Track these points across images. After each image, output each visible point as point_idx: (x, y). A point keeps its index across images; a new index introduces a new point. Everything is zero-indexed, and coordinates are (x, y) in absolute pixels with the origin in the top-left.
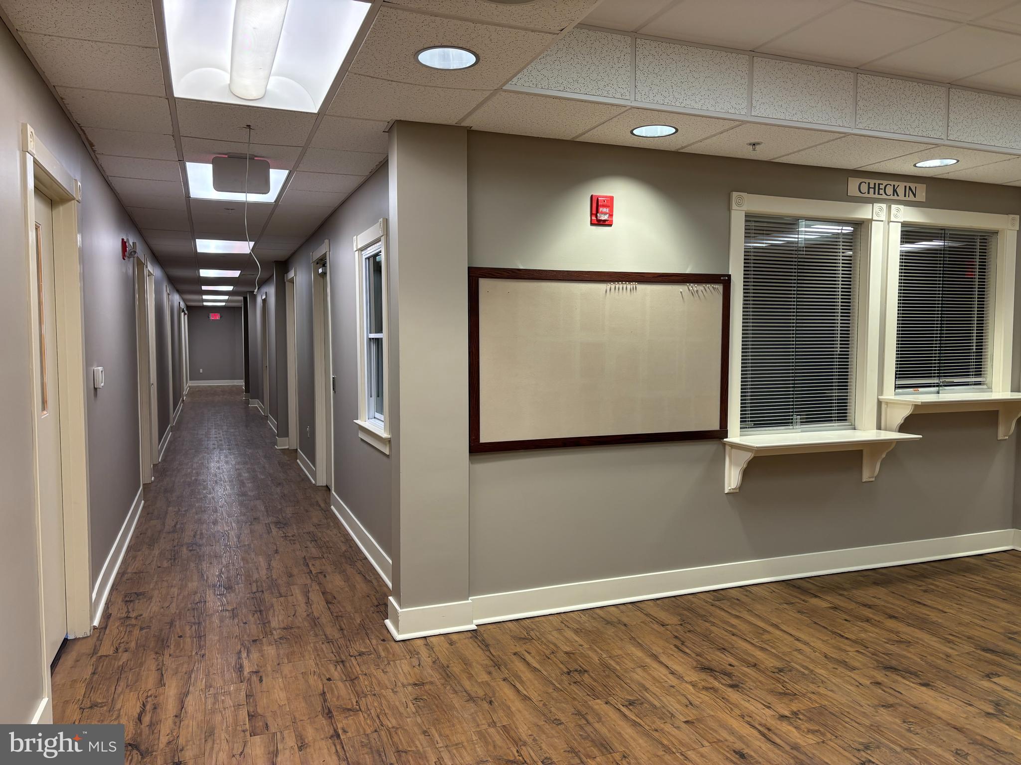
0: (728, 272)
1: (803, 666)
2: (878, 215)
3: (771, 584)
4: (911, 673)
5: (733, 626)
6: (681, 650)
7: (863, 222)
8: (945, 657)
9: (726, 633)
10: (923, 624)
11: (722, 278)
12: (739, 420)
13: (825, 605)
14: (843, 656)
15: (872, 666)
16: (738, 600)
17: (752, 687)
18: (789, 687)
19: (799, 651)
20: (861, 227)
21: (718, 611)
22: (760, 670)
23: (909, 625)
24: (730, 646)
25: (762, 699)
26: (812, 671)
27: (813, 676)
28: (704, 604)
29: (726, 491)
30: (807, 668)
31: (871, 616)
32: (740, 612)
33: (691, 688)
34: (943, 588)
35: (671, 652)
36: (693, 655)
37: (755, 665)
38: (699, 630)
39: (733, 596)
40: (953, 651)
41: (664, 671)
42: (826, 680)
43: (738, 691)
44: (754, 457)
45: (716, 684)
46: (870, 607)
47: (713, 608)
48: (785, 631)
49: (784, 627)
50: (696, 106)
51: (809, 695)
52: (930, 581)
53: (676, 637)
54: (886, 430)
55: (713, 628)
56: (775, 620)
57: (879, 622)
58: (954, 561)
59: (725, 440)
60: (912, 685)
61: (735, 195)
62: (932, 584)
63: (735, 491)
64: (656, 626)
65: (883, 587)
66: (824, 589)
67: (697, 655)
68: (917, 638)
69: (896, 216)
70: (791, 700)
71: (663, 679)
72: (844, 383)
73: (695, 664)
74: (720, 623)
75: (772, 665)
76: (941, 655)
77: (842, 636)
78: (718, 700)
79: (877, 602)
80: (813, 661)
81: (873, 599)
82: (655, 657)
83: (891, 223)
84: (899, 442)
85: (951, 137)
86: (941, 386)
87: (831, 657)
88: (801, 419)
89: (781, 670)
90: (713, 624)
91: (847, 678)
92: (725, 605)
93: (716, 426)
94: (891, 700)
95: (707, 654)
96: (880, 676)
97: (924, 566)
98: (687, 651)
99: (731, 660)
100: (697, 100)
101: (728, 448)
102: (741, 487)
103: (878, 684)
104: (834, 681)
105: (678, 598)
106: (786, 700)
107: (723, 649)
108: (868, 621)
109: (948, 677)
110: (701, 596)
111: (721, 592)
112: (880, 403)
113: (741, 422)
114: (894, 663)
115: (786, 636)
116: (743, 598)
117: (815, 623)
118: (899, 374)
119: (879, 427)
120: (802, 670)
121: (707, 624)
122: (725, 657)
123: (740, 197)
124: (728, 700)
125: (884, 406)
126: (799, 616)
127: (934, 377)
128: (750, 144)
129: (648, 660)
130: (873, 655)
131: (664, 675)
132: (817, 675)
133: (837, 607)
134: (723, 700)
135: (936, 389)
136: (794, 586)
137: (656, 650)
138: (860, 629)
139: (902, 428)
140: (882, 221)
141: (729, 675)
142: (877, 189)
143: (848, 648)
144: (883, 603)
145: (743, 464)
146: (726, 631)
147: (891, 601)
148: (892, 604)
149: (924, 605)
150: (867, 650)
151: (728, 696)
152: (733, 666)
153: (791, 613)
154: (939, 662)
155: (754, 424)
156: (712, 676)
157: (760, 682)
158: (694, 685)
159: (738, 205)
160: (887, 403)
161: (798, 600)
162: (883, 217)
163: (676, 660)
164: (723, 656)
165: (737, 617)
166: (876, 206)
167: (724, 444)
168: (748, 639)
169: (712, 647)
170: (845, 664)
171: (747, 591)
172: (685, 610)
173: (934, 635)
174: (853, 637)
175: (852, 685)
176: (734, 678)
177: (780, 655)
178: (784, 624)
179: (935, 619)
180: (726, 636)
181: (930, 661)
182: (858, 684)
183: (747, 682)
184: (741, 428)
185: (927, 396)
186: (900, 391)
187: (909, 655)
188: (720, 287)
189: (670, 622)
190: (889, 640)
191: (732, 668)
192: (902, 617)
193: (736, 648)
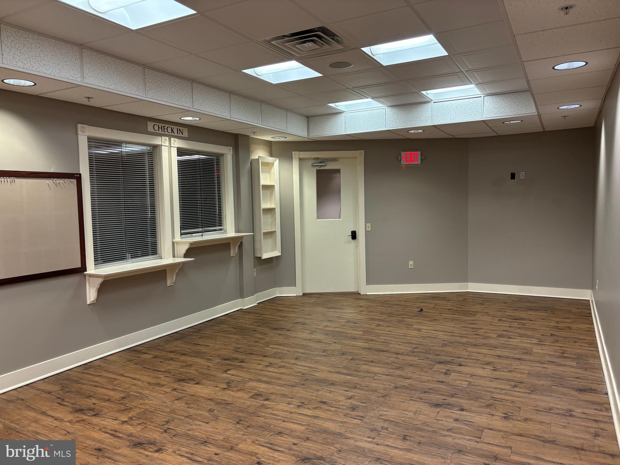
0: (79, 172)
1: (137, 392)
2: (164, 143)
3: (120, 353)
4: (191, 380)
5: (96, 382)
6: (62, 405)
7: (157, 146)
8: (207, 368)
9: (91, 387)
10: (198, 354)
11: (75, 176)
12: (93, 260)
13: (150, 356)
14: (158, 381)
15: (172, 382)
16: (99, 366)
17: (106, 412)
18: (128, 405)
19: (135, 385)
20: (156, 148)
21: (86, 376)
22: (111, 402)
23: (192, 356)
24: (94, 393)
25: (112, 417)
26: (141, 393)
27: (142, 396)
28: (78, 374)
29: (88, 303)
30: (138, 392)
31: (173, 356)
32: (100, 372)
33: (68, 424)
34: (209, 334)
35: (55, 407)
36: (70, 405)
37: (109, 400)
38: (73, 389)
39: (96, 365)
40: (211, 364)
41: (50, 419)
42: (148, 396)
43: (98, 417)
44: (104, 281)
45: (85, 417)
46: (173, 352)
47: (83, 375)
48: (127, 377)
49: (126, 375)
50: (46, 72)
51: (139, 406)
52: (203, 332)
53: (58, 398)
54: (177, 257)
55: (83, 386)
56: (121, 372)
57: (177, 358)
58: (215, 320)
59: (85, 273)
60: (191, 385)
61: (79, 126)
62: (204, 333)
63: (93, 302)
64: (44, 395)
65: (180, 340)
66: (150, 349)
67: (72, 404)
68: (195, 362)
69: (174, 144)
70: (129, 412)
71: (49, 424)
72: (154, 233)
73: (71, 410)
74: (87, 382)
75: (119, 397)
76: (205, 367)
77: (158, 371)
78: (86, 425)
79: (177, 348)
80: (142, 388)
81: (175, 348)
82: (44, 413)
83: (172, 148)
84: (184, 263)
85: (195, 107)
86: (203, 232)
87: (152, 383)
88: (131, 256)
89: (124, 398)
90: (83, 384)
91: (160, 391)
92: (91, 371)
93: (79, 265)
94: (180, 395)
95: (79, 402)
96: (176, 386)
97: (201, 325)
98: (66, 404)
99: (94, 401)
100: (47, 68)
101: (87, 277)
102: (97, 300)
103: (175, 389)
104: (152, 395)
105: (59, 374)
106: (126, 413)
107: (89, 397)
108: (171, 359)
109: (207, 376)
110: (75, 369)
111: (88, 364)
112: (173, 243)
113: (95, 261)
114: (183, 377)
115: (128, 379)
116: (103, 365)
117: (144, 368)
118: (183, 227)
119: (174, 256)
120: (136, 394)
121: (79, 385)
122: (91, 401)
123: (83, 127)
124: (92, 424)
125: (175, 245)
126: (136, 366)
127: (200, 227)
128: (86, 97)
129: (39, 416)
130: (173, 376)
131: (51, 422)
132: (144, 394)
133: (156, 356)
134: (89, 425)
135: (201, 234)
136: (133, 351)
137: (44, 409)
138: (168, 365)
139: (186, 256)
140: (167, 146)
141: (93, 410)
142: (163, 128)
143: (161, 376)
144: (180, 349)
145: (97, 286)
146: (91, 385)
147: (184, 347)
148: (184, 348)
149: (200, 345)
150: (171, 374)
151: (92, 421)
152: (95, 404)
153: (131, 366)
154: (204, 371)
155: (103, 261)
156: (81, 413)
157: (112, 408)
158: (70, 422)
159: (82, 132)
160: (177, 243)
161: (135, 358)
162: (167, 144)
163: (58, 411)
164: (89, 400)
165: (98, 376)
166: (163, 138)
167: (85, 275)
168: (105, 387)
169: (82, 397)
170: (159, 385)
171: (105, 360)
172: (64, 380)
173: (202, 358)
174: (163, 370)
175: (162, 394)
176: (96, 410)
177: (123, 390)
178: (127, 373)
179: (204, 350)
180: (91, 388)
181: (200, 372)
182: (165, 393)
183: (103, 410)
184: (95, 265)
185: (197, 238)
186: (184, 236)
187: (190, 371)
188: (74, 181)
189: (54, 390)
190: (181, 366)
191: (95, 405)
192: (188, 353)
193: (98, 394)
